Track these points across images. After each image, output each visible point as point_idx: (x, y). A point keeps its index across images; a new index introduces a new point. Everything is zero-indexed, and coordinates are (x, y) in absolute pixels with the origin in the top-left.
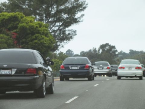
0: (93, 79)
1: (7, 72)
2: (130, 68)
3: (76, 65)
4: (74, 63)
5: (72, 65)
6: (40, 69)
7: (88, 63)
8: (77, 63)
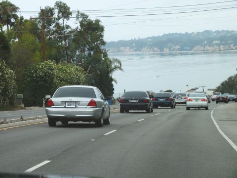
0: (175, 107)
1: (134, 101)
2: (197, 100)
3: (163, 98)
4: (161, 96)
5: (160, 98)
6: (148, 100)
7: (171, 97)
8: (164, 96)
